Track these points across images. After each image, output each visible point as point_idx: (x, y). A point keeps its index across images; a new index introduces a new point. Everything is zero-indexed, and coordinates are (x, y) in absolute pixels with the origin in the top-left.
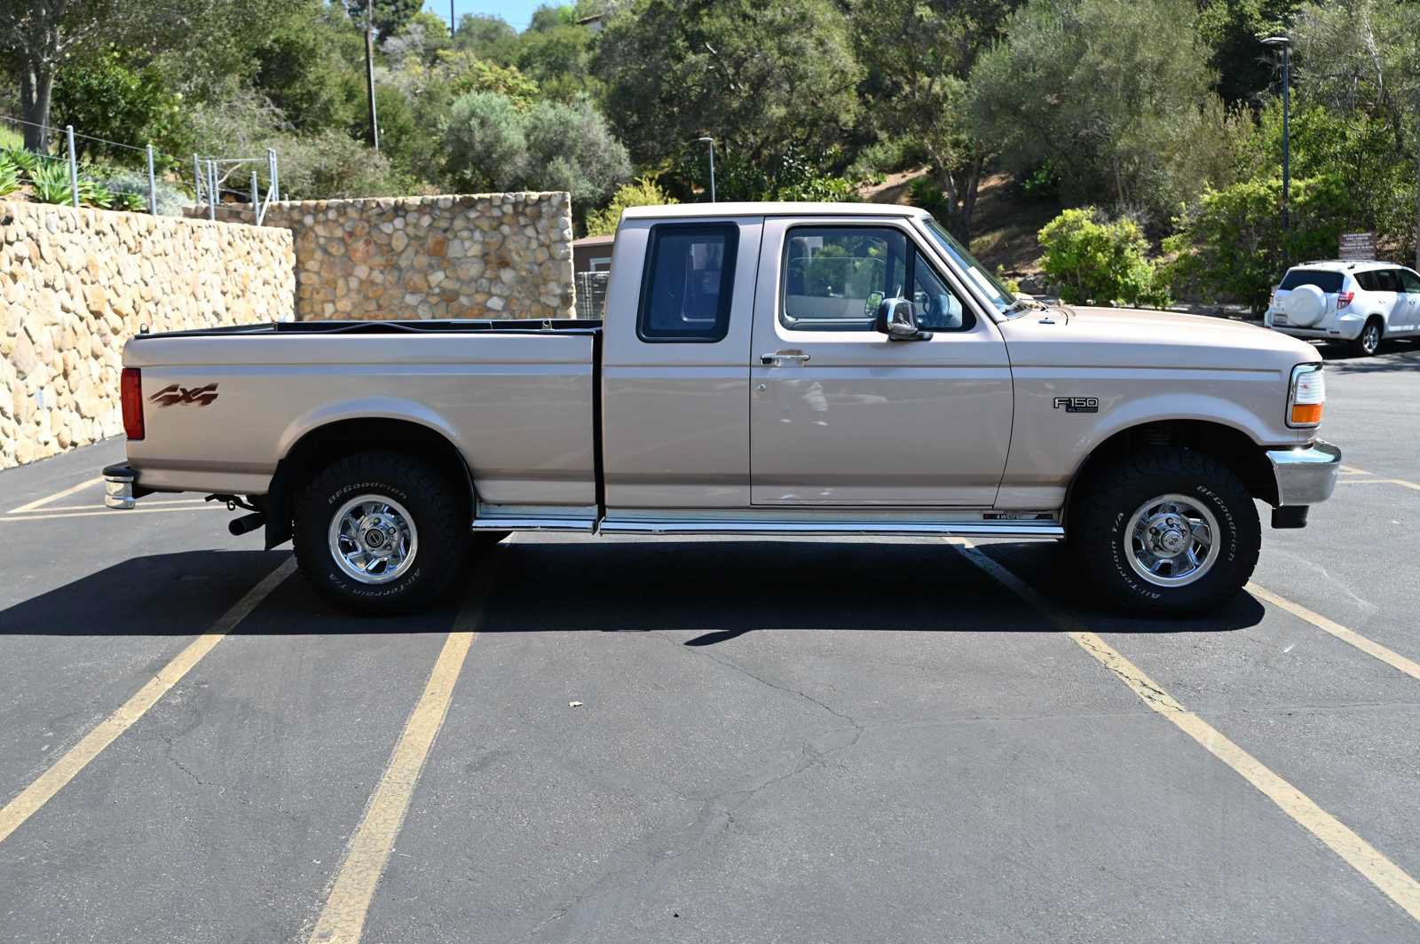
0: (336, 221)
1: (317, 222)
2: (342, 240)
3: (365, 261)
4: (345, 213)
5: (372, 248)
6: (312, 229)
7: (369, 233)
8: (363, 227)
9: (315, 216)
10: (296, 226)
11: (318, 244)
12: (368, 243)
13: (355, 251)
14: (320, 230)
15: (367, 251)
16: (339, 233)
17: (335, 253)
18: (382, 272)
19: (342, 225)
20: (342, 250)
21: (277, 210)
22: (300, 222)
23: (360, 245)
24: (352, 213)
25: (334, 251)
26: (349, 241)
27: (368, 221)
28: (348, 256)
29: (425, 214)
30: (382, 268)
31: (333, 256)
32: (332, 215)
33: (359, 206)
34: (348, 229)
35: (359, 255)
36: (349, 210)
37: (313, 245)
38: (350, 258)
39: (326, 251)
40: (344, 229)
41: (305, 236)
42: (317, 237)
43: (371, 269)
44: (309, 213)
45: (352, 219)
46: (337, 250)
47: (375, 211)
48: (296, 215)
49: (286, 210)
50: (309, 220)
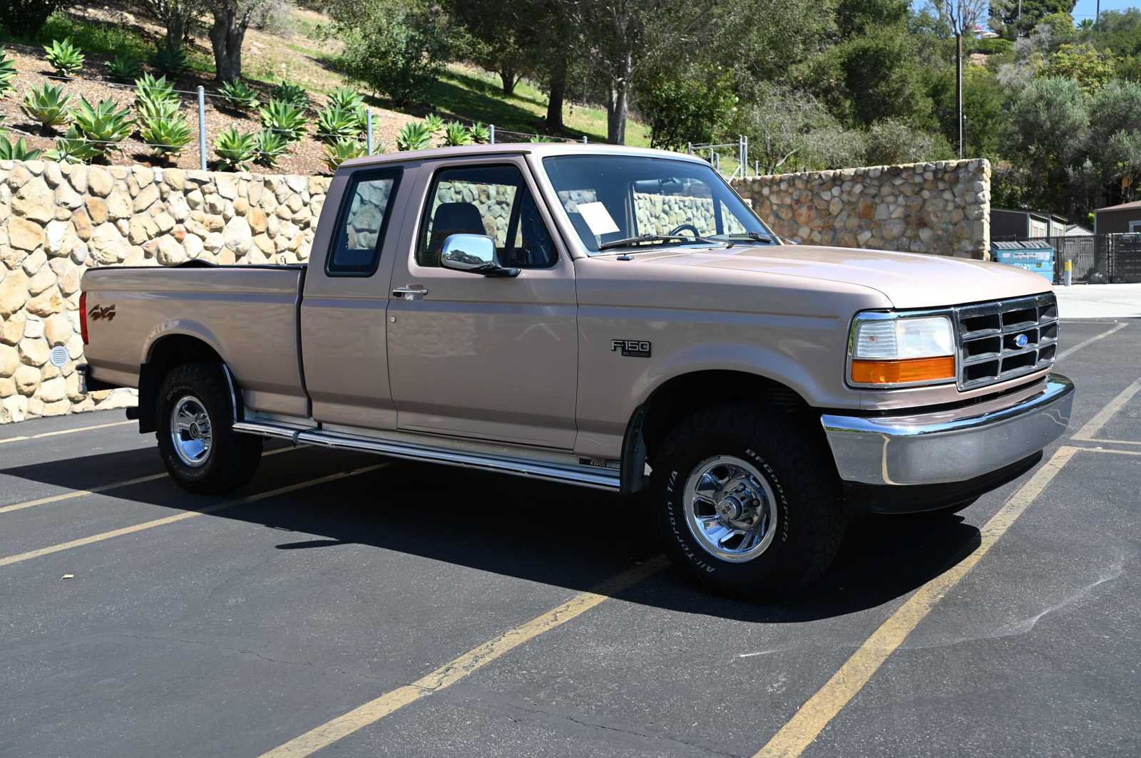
0: (786, 191)
1: (772, 192)
2: (790, 206)
3: (807, 224)
4: (794, 185)
5: (813, 213)
6: (768, 198)
7: (811, 200)
8: (807, 196)
9: (770, 187)
10: (757, 197)
11: (772, 209)
12: (810, 208)
13: (800, 215)
14: (774, 199)
15: (809, 215)
16: (788, 201)
17: (784, 217)
18: (820, 232)
19: (791, 194)
20: (790, 215)
21: (743, 184)
22: (760, 193)
23: (804, 210)
24: (800, 185)
25: (783, 216)
26: (795, 207)
27: (811, 191)
28: (794, 219)
29: (858, 183)
30: (820, 229)
31: (783, 220)
32: (783, 186)
33: (805, 178)
34: (795, 197)
35: (803, 219)
36: (797, 182)
37: (768, 212)
38: (795, 221)
39: (777, 216)
40: (792, 198)
41: (762, 205)
42: (771, 204)
43: (812, 230)
44: (767, 185)
45: (800, 189)
46: (787, 215)
47: (817, 182)
48: (756, 187)
49: (749, 183)
50: (766, 191)
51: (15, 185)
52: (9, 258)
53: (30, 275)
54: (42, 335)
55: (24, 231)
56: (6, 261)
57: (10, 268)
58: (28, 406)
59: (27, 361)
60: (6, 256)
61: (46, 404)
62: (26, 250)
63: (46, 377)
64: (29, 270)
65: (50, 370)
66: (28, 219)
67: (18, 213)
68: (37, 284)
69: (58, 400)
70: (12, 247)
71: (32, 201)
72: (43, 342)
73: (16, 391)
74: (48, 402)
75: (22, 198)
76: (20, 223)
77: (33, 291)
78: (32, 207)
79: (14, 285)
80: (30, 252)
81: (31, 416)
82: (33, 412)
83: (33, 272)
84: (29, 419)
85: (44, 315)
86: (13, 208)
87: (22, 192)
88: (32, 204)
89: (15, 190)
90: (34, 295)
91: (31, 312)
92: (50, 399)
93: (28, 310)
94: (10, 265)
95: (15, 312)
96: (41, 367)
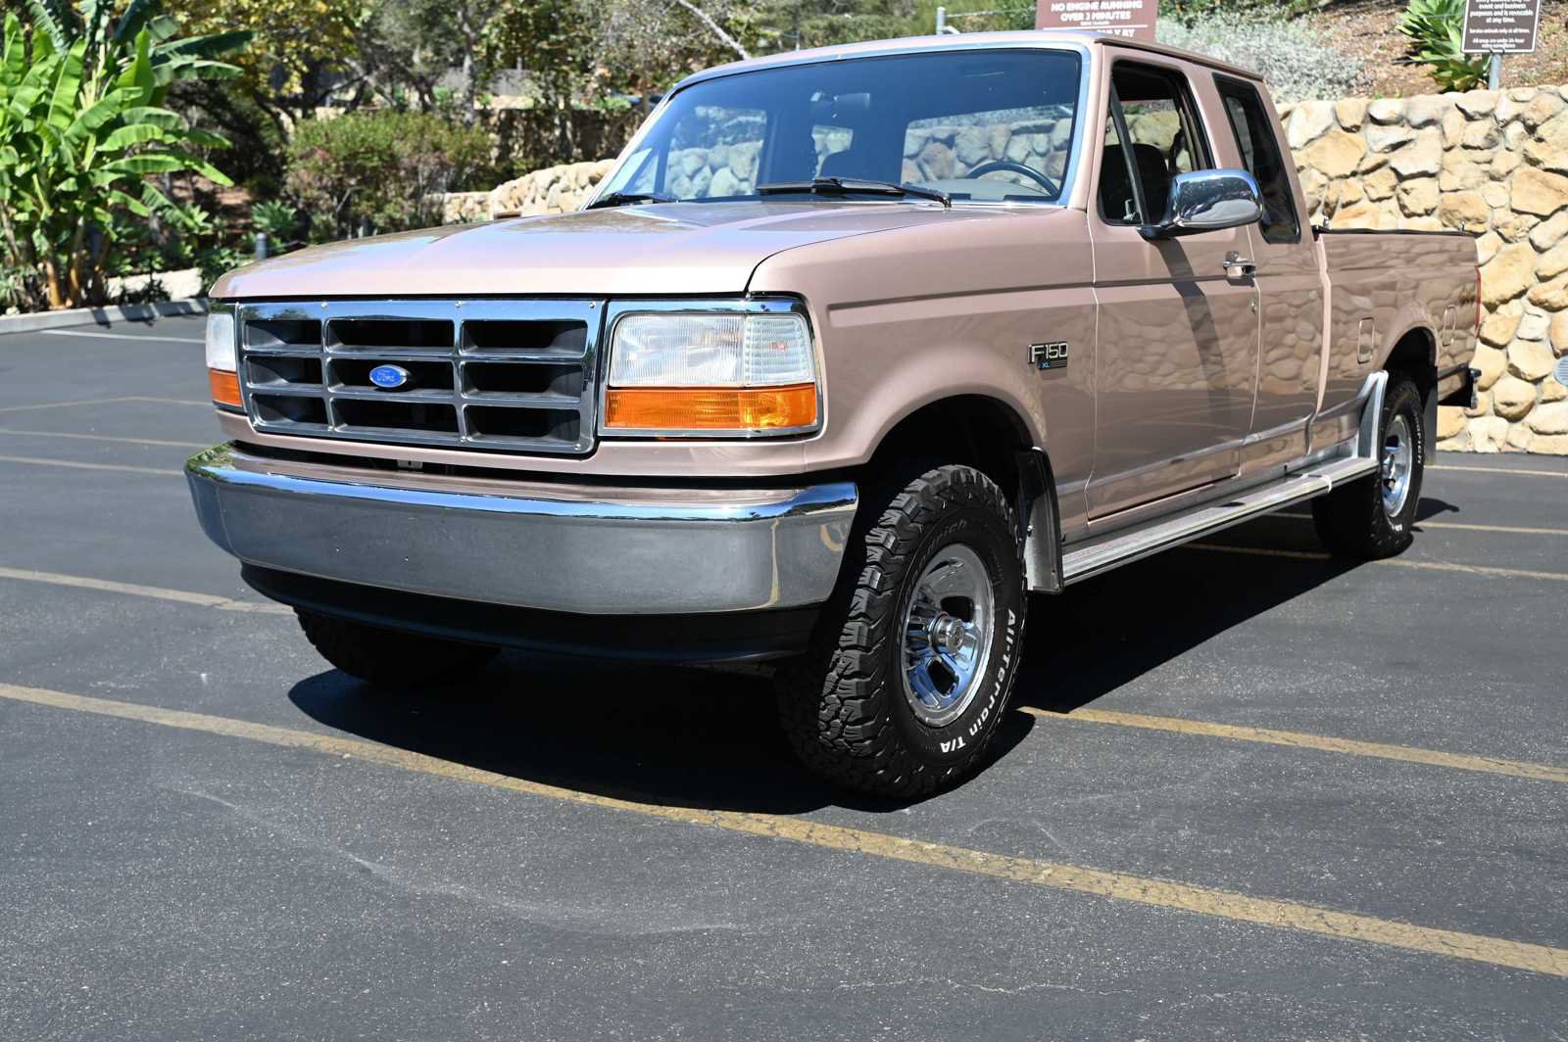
51: (1531, 123)
52: (1505, 226)
53: (1540, 250)
54: (1544, 336)
55: (1537, 187)
56: (1500, 230)
57: (1507, 241)
58: (1508, 433)
59: (1515, 372)
60: (1500, 223)
61: (1536, 436)
62: (1536, 215)
63: (1545, 397)
64: (1537, 242)
65: (1549, 389)
66: (1547, 170)
67: (1534, 162)
68: (1548, 263)
69: (1557, 433)
70: (1513, 210)
71: (1556, 143)
72: (1544, 348)
73: (1492, 411)
74: (1539, 433)
75: (1540, 140)
76: (1532, 176)
77: (1541, 274)
78: (1554, 152)
79: (1511, 265)
80: (1544, 218)
81: (1510, 449)
82: (1514, 443)
83: (1543, 246)
84: (1506, 453)
85: (1553, 309)
86: (1525, 156)
87: (1541, 131)
88: (1555, 147)
89: (1531, 129)
90: (1543, 279)
91: (1534, 304)
92: (1541, 429)
93: (1530, 300)
94: (1507, 236)
95: (1505, 302)
96: (1537, 381)
